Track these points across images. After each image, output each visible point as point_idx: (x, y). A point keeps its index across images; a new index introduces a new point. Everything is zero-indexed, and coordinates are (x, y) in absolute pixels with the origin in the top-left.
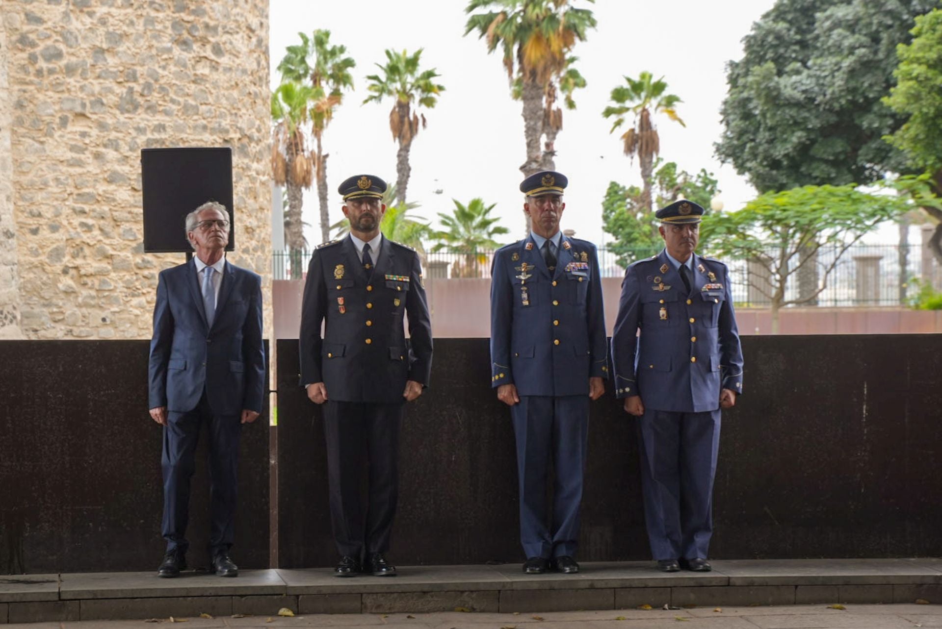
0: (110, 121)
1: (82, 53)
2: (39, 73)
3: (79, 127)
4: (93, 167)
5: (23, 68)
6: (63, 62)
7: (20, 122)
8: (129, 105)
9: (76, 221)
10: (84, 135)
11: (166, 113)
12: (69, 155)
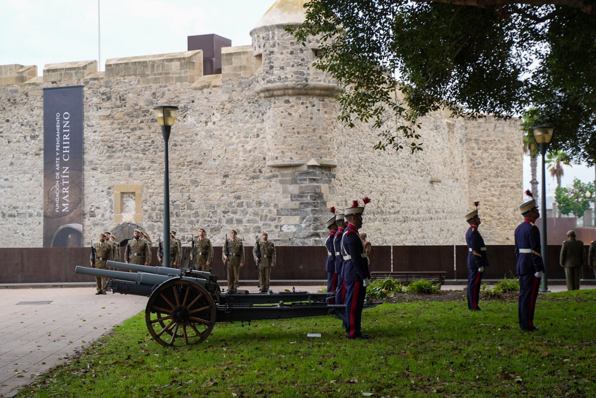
0: (492, 180)
1: (485, 163)
2: (475, 168)
3: (484, 182)
4: (488, 193)
5: (471, 167)
6: (481, 165)
7: (470, 181)
8: (497, 176)
9: (484, 207)
10: (486, 184)
11: (505, 178)
12: (483, 189)
